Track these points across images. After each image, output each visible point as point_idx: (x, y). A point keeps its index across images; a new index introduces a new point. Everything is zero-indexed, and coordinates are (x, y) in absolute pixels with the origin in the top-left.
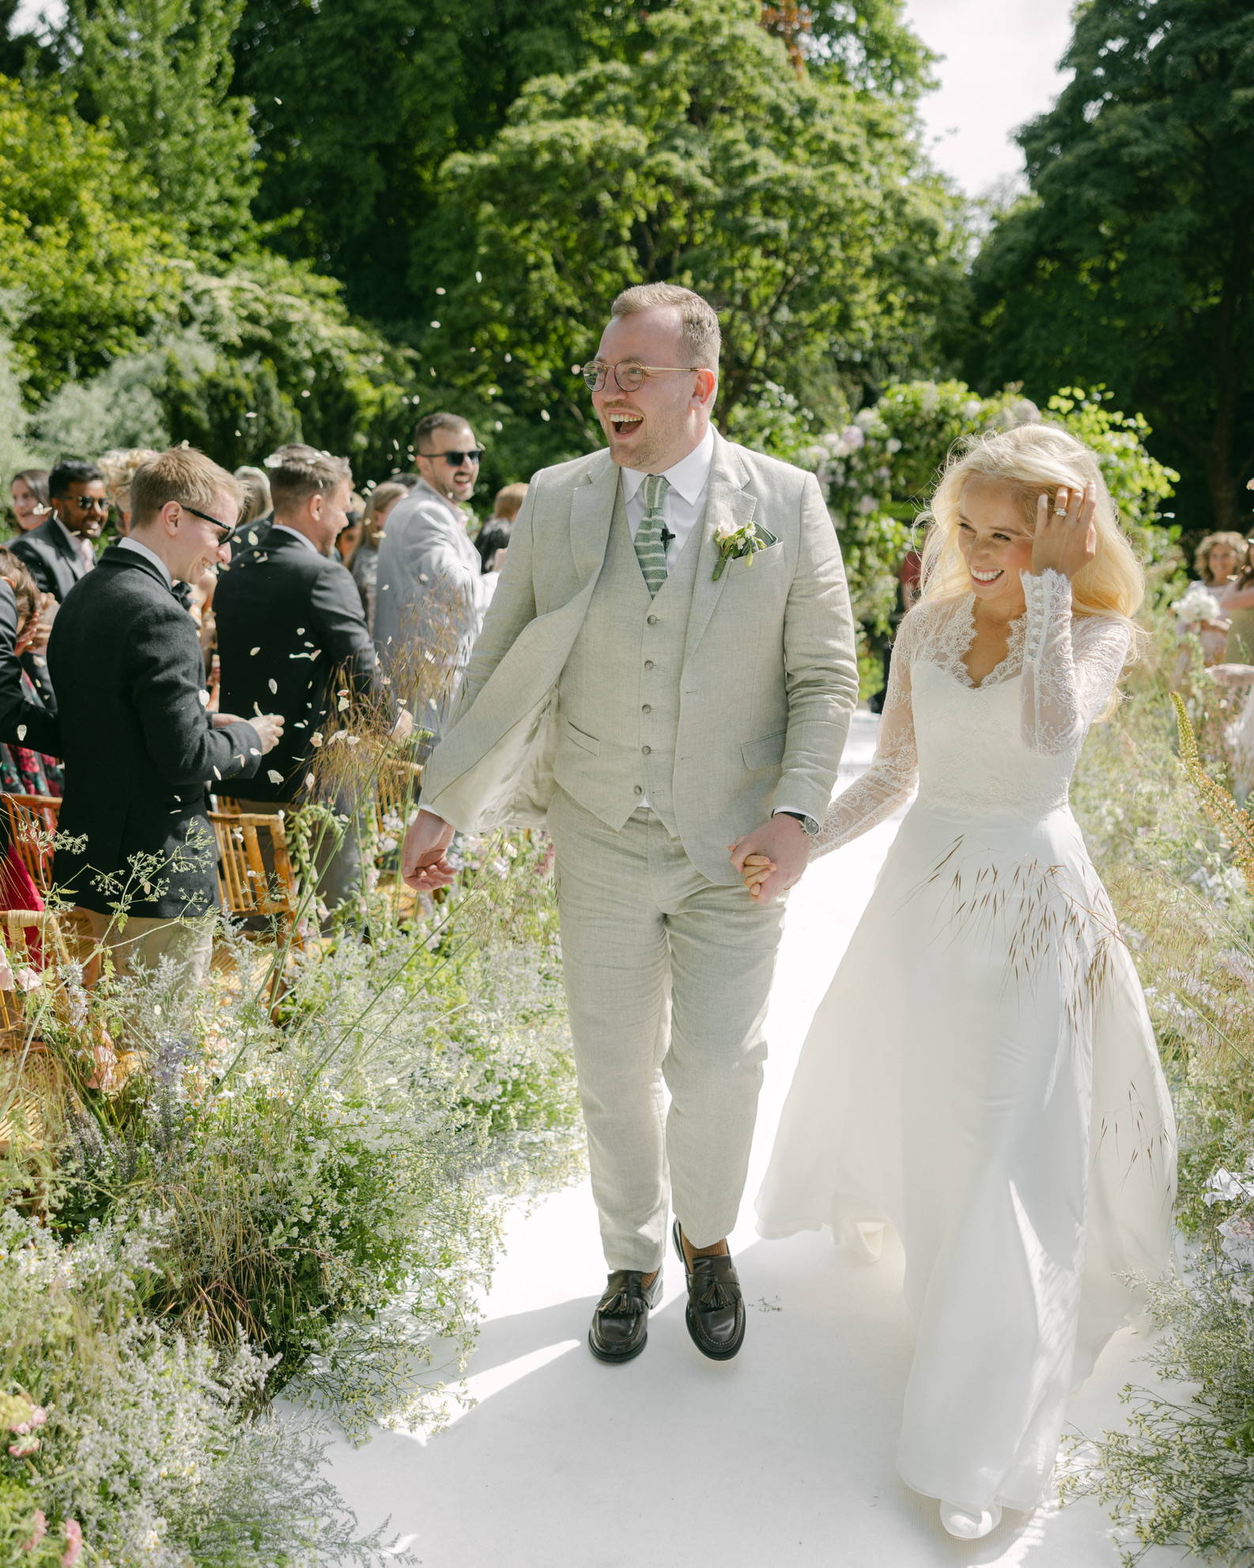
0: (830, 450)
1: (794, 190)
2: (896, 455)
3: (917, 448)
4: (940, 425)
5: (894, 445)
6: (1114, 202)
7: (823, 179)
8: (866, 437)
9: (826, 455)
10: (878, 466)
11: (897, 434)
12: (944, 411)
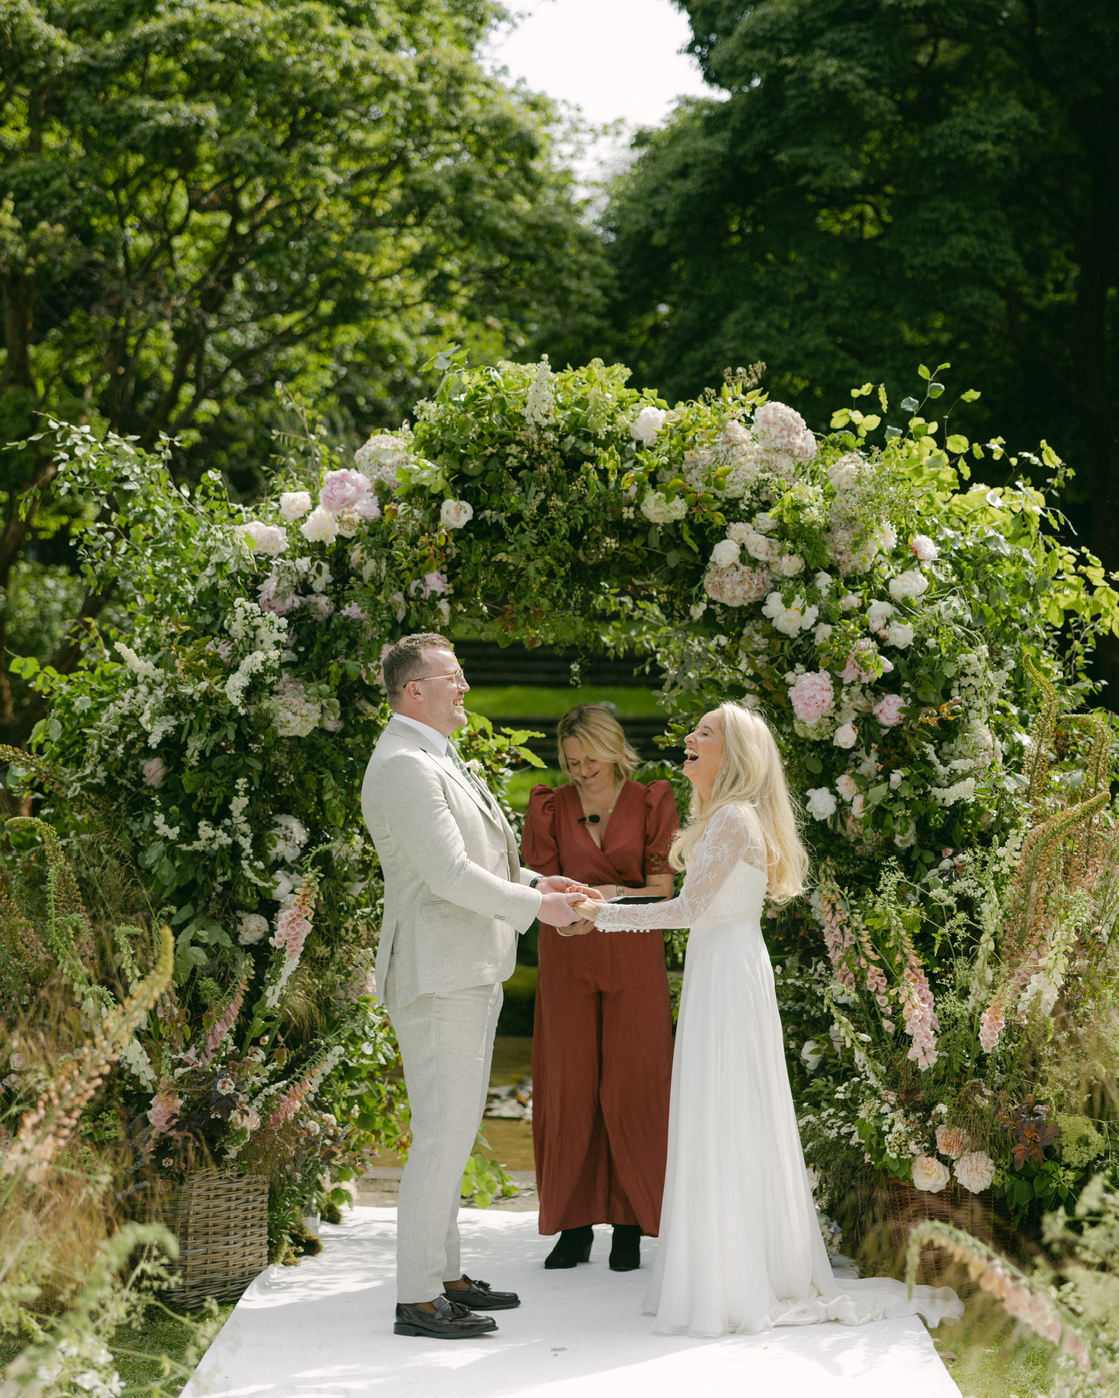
0: (292, 531)
1: (229, 47)
2: (459, 535)
3: (516, 518)
4: (573, 463)
5: (456, 513)
6: (871, 83)
7: (289, 28)
8: (383, 494)
9: (278, 538)
10: (419, 567)
11: (462, 484)
12: (579, 428)
